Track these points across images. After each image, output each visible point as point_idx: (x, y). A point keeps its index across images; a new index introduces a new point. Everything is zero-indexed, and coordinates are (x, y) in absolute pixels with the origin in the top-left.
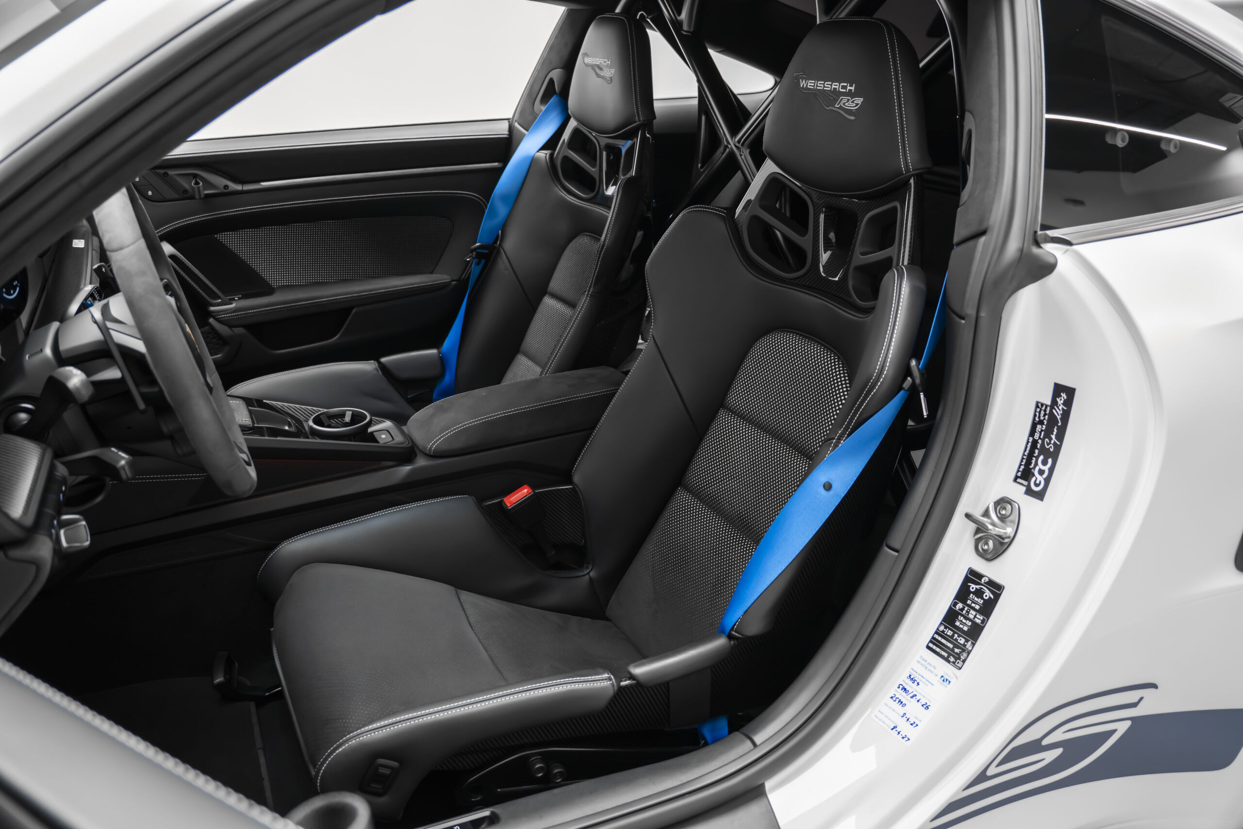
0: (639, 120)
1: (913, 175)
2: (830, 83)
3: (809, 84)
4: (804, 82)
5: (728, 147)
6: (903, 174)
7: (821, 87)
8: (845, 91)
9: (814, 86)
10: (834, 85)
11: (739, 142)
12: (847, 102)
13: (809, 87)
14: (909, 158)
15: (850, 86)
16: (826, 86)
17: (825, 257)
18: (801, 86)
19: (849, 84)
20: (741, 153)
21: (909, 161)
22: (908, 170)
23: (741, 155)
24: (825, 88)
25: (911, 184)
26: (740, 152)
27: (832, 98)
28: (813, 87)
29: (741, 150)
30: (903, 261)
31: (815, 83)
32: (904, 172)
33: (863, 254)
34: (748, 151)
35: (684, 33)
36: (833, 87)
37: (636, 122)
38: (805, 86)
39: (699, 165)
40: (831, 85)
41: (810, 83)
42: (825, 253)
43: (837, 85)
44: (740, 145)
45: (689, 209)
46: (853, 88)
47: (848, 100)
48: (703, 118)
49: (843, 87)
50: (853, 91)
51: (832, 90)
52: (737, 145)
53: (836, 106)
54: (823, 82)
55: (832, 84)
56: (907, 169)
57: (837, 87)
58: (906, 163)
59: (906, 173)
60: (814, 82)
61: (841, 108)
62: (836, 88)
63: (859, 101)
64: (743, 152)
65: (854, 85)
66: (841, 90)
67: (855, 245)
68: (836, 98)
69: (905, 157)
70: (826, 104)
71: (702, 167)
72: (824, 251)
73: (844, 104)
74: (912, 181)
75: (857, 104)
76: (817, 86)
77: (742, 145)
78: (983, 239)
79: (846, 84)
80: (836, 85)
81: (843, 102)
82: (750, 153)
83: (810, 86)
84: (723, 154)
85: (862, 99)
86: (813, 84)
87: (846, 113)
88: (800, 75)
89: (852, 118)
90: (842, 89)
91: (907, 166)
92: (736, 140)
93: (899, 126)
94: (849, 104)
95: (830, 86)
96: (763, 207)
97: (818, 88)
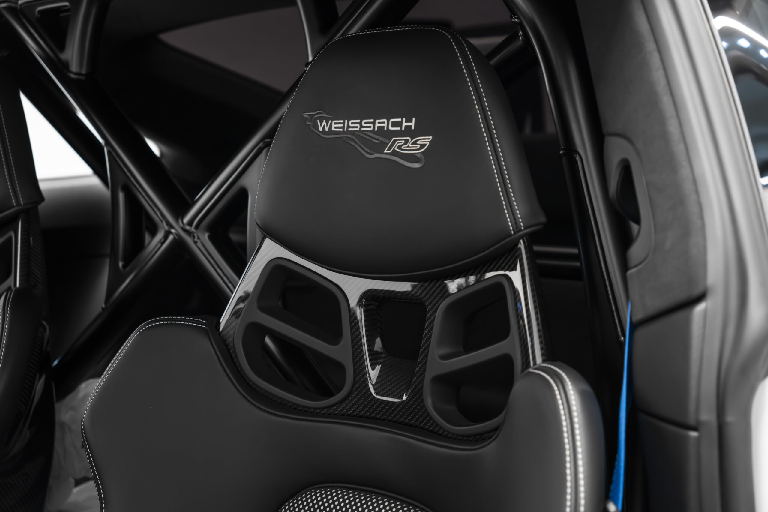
0: (18, 204)
1: (522, 237)
2: (372, 120)
3: (334, 126)
4: (324, 123)
5: (171, 233)
6: (511, 235)
7: (357, 127)
8: (399, 129)
9: (343, 128)
10: (379, 123)
11: (190, 223)
12: (405, 144)
13: (333, 129)
14: (518, 212)
15: (406, 122)
16: (364, 125)
17: (374, 374)
18: (321, 130)
19: (404, 119)
20: (196, 239)
21: (519, 216)
22: (517, 229)
23: (196, 243)
24: (363, 129)
25: (520, 248)
26: (194, 237)
27: (377, 141)
28: (341, 130)
29: (196, 235)
30: (534, 358)
31: (344, 123)
32: (512, 232)
33: (445, 357)
34: (207, 235)
35: (73, 76)
36: (377, 125)
37: (13, 207)
38: (327, 129)
39: (121, 264)
40: (374, 123)
41: (335, 123)
42: (373, 369)
43: (384, 123)
44: (193, 229)
45: (145, 326)
46: (412, 124)
47: (407, 141)
48: (121, 196)
49: (394, 124)
50: (413, 128)
51: (376, 129)
52: (188, 228)
53: (385, 152)
54: (359, 121)
55: (375, 121)
56: (517, 227)
57: (385, 125)
58: (515, 219)
59: (515, 234)
60: (342, 121)
61: (394, 153)
62: (384, 127)
63: (426, 140)
64: (199, 238)
65: (414, 119)
66: (391, 128)
67: (429, 346)
68: (386, 141)
69: (512, 210)
70: (369, 151)
71: (124, 266)
72: (371, 365)
73: (400, 147)
74: (522, 245)
75: (422, 146)
76: (349, 127)
77: (197, 227)
78: (700, 307)
79: (400, 120)
80: (382, 123)
81: (397, 144)
82: (210, 238)
83: (335, 128)
84: (163, 243)
85: (431, 137)
86: (342, 125)
87: (403, 160)
88: (315, 115)
89: (417, 165)
90: (392, 126)
91: (516, 223)
92: (186, 220)
93: (496, 169)
94: (408, 147)
95: (371, 125)
96: (263, 309)
97: (350, 129)
